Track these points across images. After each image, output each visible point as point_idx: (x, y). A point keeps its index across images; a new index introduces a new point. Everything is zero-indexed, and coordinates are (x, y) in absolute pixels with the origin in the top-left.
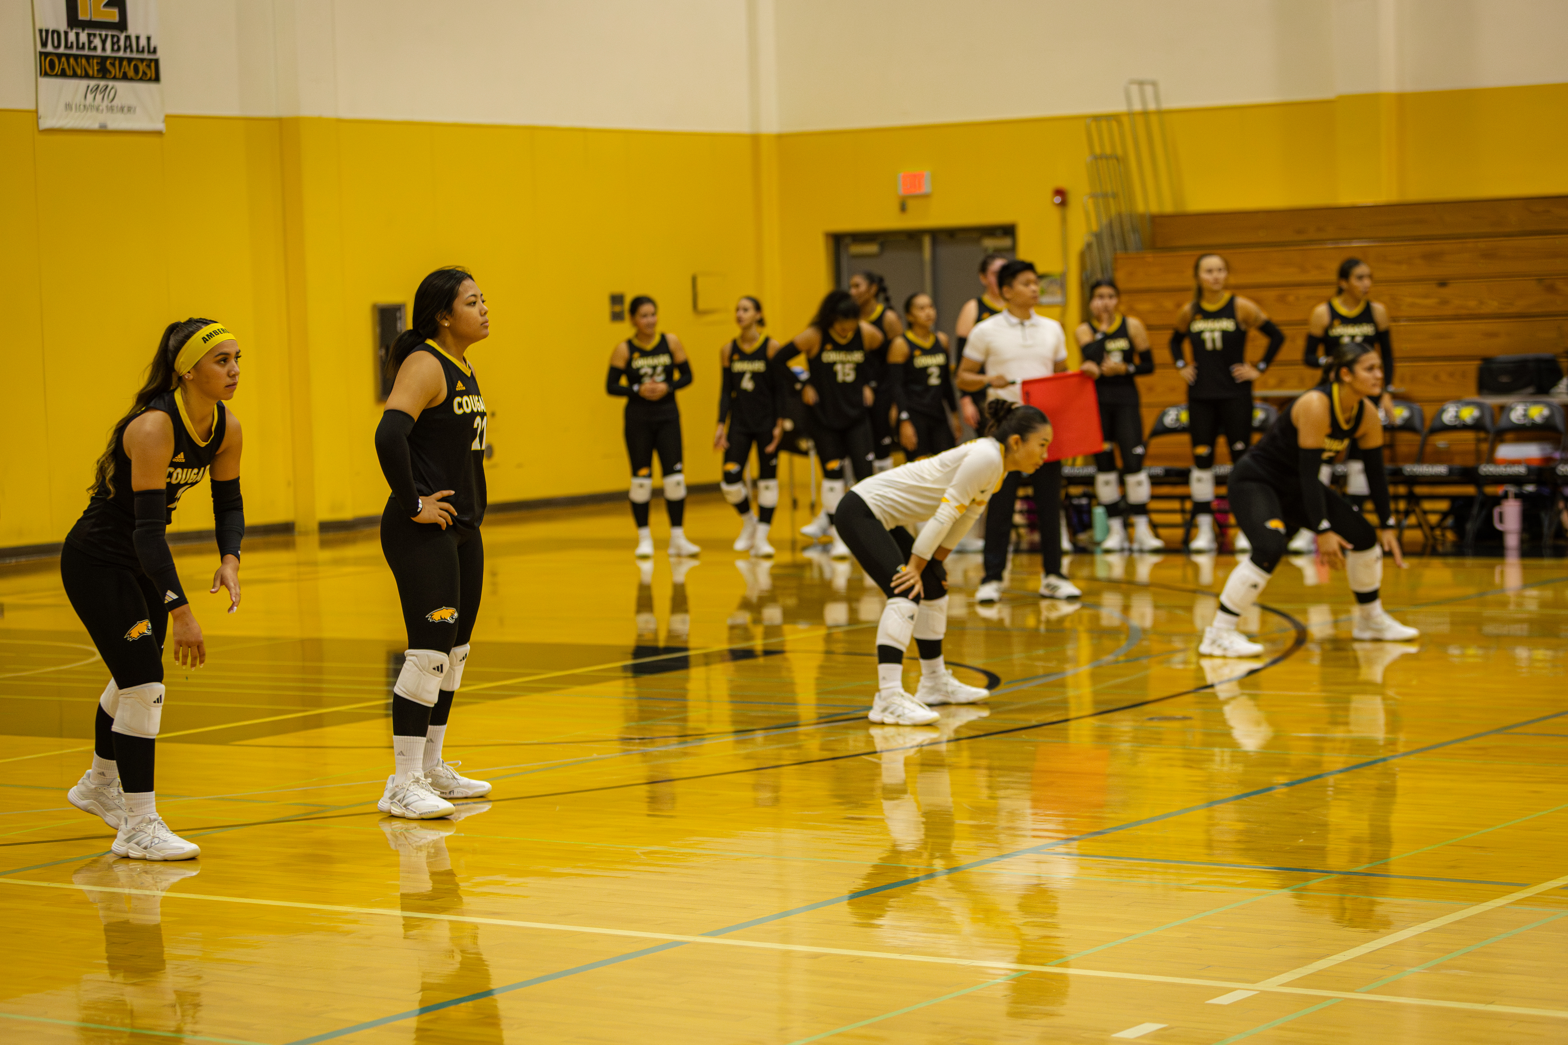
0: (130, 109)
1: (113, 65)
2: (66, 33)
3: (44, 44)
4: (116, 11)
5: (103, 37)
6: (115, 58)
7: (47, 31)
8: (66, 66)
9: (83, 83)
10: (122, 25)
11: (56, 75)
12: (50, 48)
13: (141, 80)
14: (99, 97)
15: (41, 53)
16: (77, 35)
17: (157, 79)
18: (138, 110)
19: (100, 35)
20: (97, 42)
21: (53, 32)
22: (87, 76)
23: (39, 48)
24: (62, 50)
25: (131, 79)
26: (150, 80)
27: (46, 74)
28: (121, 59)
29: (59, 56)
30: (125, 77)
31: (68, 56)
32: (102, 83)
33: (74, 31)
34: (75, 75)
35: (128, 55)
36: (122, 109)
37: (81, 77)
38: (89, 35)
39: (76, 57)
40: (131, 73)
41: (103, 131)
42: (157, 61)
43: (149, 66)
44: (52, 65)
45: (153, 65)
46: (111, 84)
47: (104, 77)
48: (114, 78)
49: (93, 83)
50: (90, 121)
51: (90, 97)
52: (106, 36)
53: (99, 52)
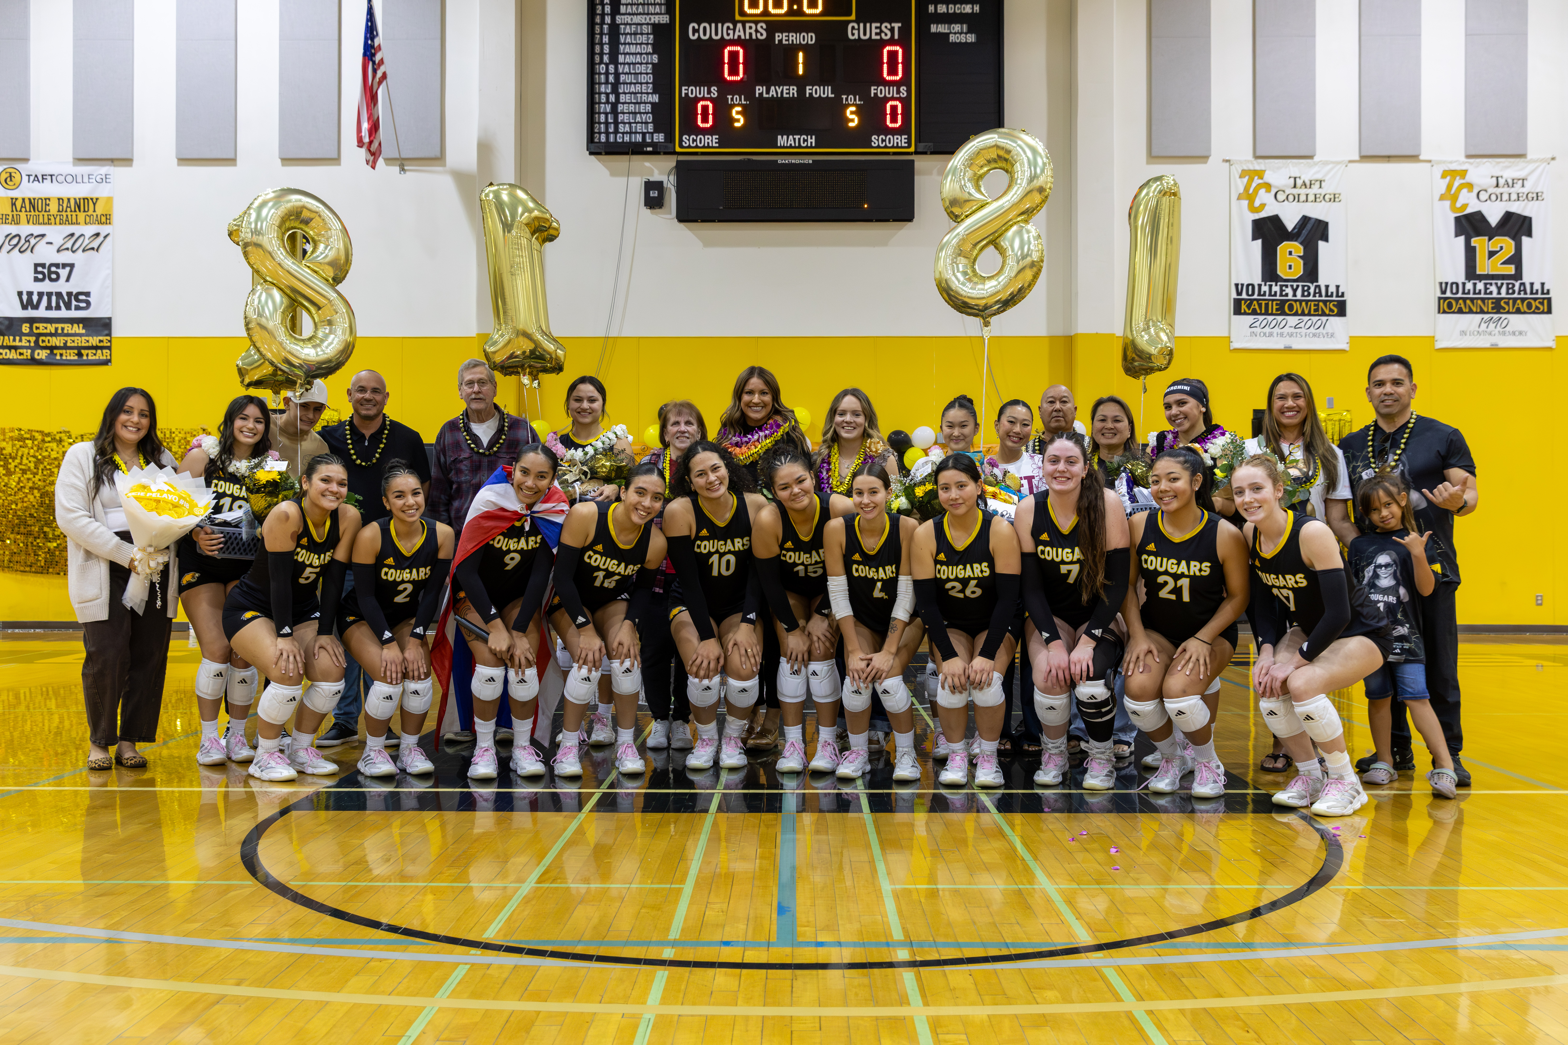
0: (1521, 333)
1: (1507, 304)
2: (1464, 284)
3: (1444, 292)
4: (1513, 267)
5: (1499, 285)
6: (1509, 299)
7: (1447, 284)
8: (1462, 306)
9: (1479, 317)
10: (1518, 275)
11: (1454, 312)
12: (1448, 294)
13: (1534, 313)
14: (1492, 326)
15: (1440, 298)
16: (1475, 284)
17: (1549, 311)
18: (1528, 334)
19: (1496, 284)
20: (1493, 289)
21: (1452, 284)
22: (1482, 312)
23: (1439, 294)
24: (1460, 295)
25: (1525, 313)
26: (1543, 313)
27: (1444, 312)
28: (1515, 300)
29: (1457, 300)
30: (1518, 311)
31: (1464, 299)
32: (1496, 316)
33: (1472, 282)
34: (1471, 312)
35: (1522, 296)
36: (1514, 333)
37: (1476, 313)
38: (1486, 284)
39: (1472, 300)
40: (1524, 308)
41: (1494, 348)
42: (1549, 300)
43: (1542, 303)
44: (1450, 306)
45: (1546, 302)
46: (1504, 316)
47: (1498, 312)
48: (1508, 312)
49: (1486, 317)
50: (1484, 342)
51: (1484, 326)
52: (1502, 284)
53: (1495, 295)
